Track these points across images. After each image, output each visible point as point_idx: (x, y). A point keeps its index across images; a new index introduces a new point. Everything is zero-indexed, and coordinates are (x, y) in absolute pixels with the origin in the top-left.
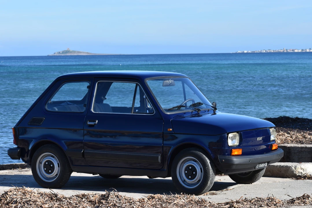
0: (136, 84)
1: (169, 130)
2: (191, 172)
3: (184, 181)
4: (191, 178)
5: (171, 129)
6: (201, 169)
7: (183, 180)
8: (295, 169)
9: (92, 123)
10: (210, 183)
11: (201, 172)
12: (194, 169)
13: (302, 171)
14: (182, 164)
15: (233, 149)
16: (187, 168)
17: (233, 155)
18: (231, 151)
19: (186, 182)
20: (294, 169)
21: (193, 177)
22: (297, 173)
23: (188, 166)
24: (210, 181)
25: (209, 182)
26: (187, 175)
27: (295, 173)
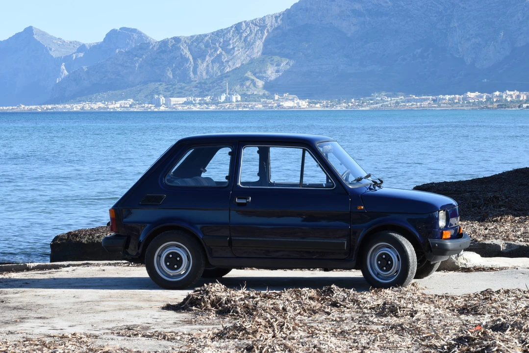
0: (302, 150)
1: (359, 208)
2: (386, 262)
3: (378, 275)
4: (386, 269)
5: (362, 207)
6: (397, 256)
7: (376, 273)
8: (457, 259)
9: (244, 201)
10: (411, 273)
11: (399, 260)
12: (388, 258)
13: (464, 262)
14: (373, 254)
15: (444, 232)
16: (380, 258)
17: (444, 239)
18: (442, 234)
19: (381, 275)
20: (455, 260)
21: (389, 267)
22: (459, 265)
23: (381, 255)
24: (410, 270)
26: (381, 267)
27: (457, 264)
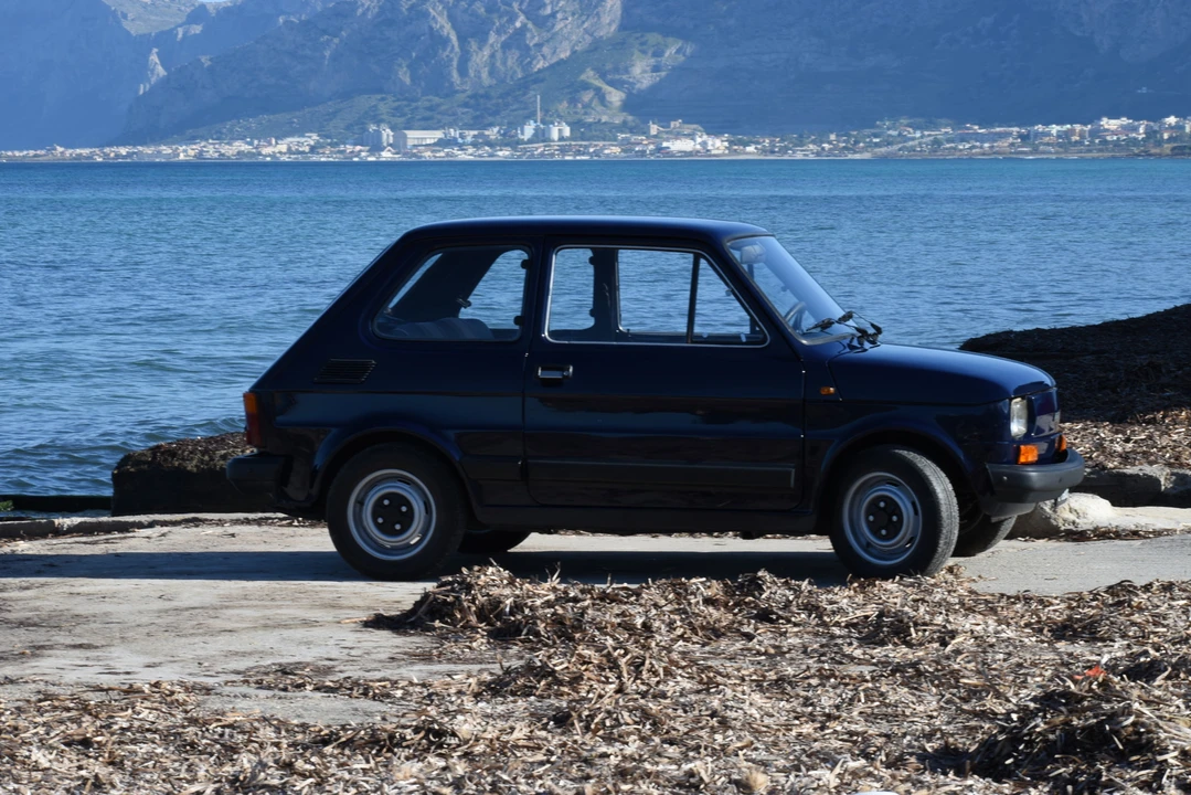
0: (691, 255)
1: (824, 391)
2: (886, 518)
3: (868, 547)
4: (887, 533)
5: (832, 390)
6: (914, 504)
7: (864, 543)
9: (556, 375)
10: (945, 543)
11: (916, 513)
12: (893, 507)
13: (1072, 517)
14: (858, 498)
15: (1022, 447)
16: (873, 508)
17: (1023, 464)
18: (1018, 452)
19: (875, 548)
20: (1050, 512)
21: (894, 529)
22: (1060, 525)
23: (875, 502)
24: (942, 537)
25: (942, 542)
26: (875, 529)
27: (1055, 523)
